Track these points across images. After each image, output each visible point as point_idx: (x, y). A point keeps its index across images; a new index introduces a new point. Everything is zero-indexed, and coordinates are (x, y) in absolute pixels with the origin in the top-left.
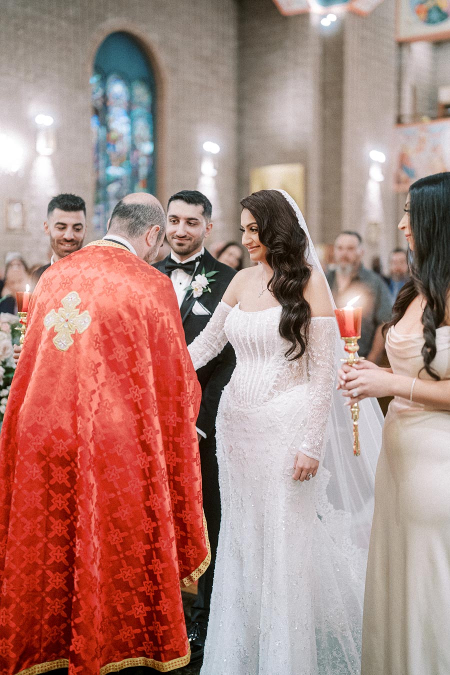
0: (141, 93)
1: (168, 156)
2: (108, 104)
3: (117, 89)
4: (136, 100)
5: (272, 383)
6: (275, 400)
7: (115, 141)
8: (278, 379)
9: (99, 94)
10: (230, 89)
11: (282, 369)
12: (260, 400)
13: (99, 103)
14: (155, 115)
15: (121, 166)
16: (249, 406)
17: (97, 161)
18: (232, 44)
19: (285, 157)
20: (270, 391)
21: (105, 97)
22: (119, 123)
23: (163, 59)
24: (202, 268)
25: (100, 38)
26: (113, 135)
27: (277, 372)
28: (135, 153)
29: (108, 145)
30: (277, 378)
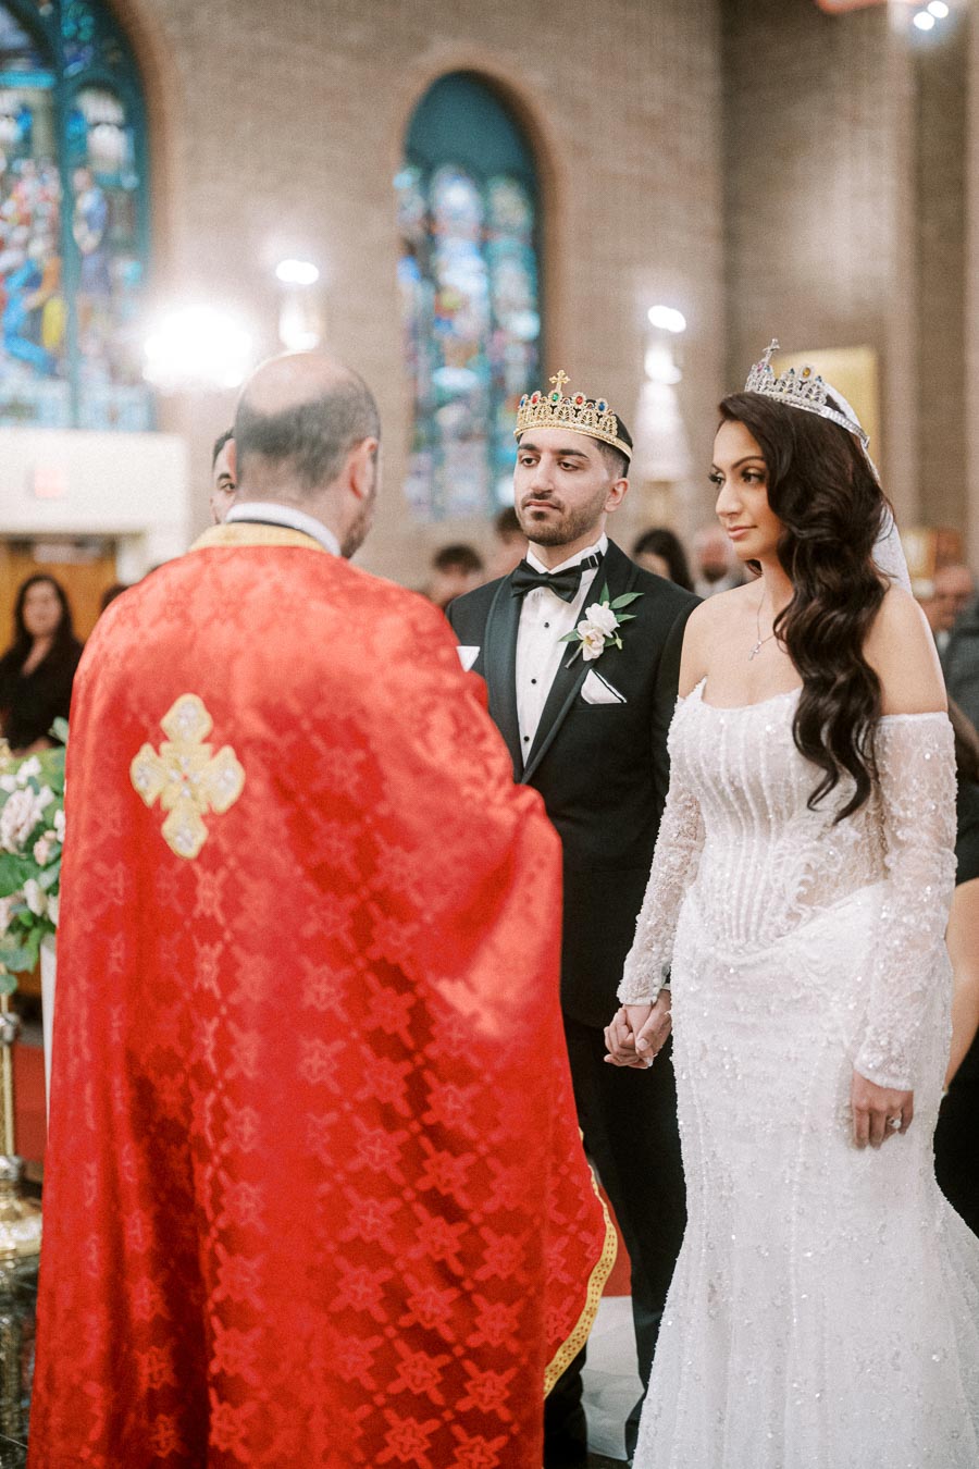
0: (509, 203)
1: (572, 338)
2: (436, 231)
3: (456, 196)
4: (499, 219)
5: (794, 889)
6: (807, 930)
7: (451, 312)
8: (810, 878)
9: (415, 208)
10: (707, 189)
11: (815, 850)
12: (766, 933)
13: (417, 232)
14: (540, 252)
15: (465, 365)
16: (741, 948)
17: (412, 357)
18: (710, 86)
19: (835, 335)
20: (790, 909)
21: (429, 218)
22: (462, 272)
23: (555, 125)
24: (603, 586)
25: (414, 86)
26: (448, 300)
27: (803, 859)
28: (497, 337)
29: (438, 320)
30: (806, 874)
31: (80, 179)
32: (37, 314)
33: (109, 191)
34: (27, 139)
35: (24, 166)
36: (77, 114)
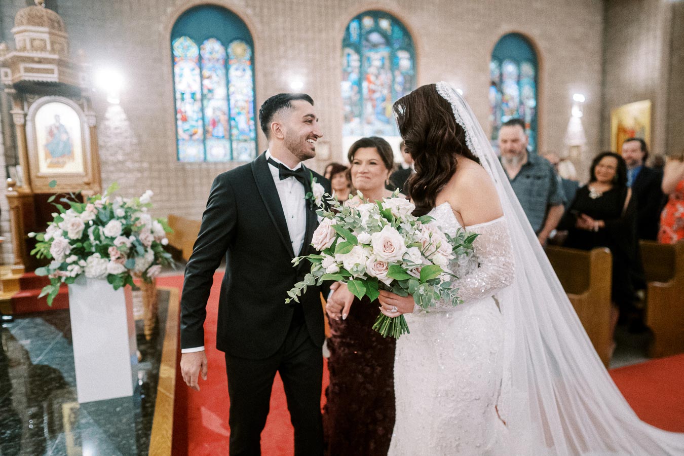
0: (527, 69)
1: (545, 107)
2: (503, 79)
3: (510, 68)
4: (523, 73)
7: (507, 101)
9: (497, 73)
10: (597, 58)
14: (537, 82)
17: (495, 114)
18: (599, 27)
19: (637, 97)
21: (501, 75)
22: (511, 89)
23: (542, 45)
26: (506, 97)
28: (522, 106)
29: (503, 104)
31: (397, 73)
32: (384, 109)
33: (405, 76)
34: (383, 64)
35: (382, 71)
36: (396, 57)
